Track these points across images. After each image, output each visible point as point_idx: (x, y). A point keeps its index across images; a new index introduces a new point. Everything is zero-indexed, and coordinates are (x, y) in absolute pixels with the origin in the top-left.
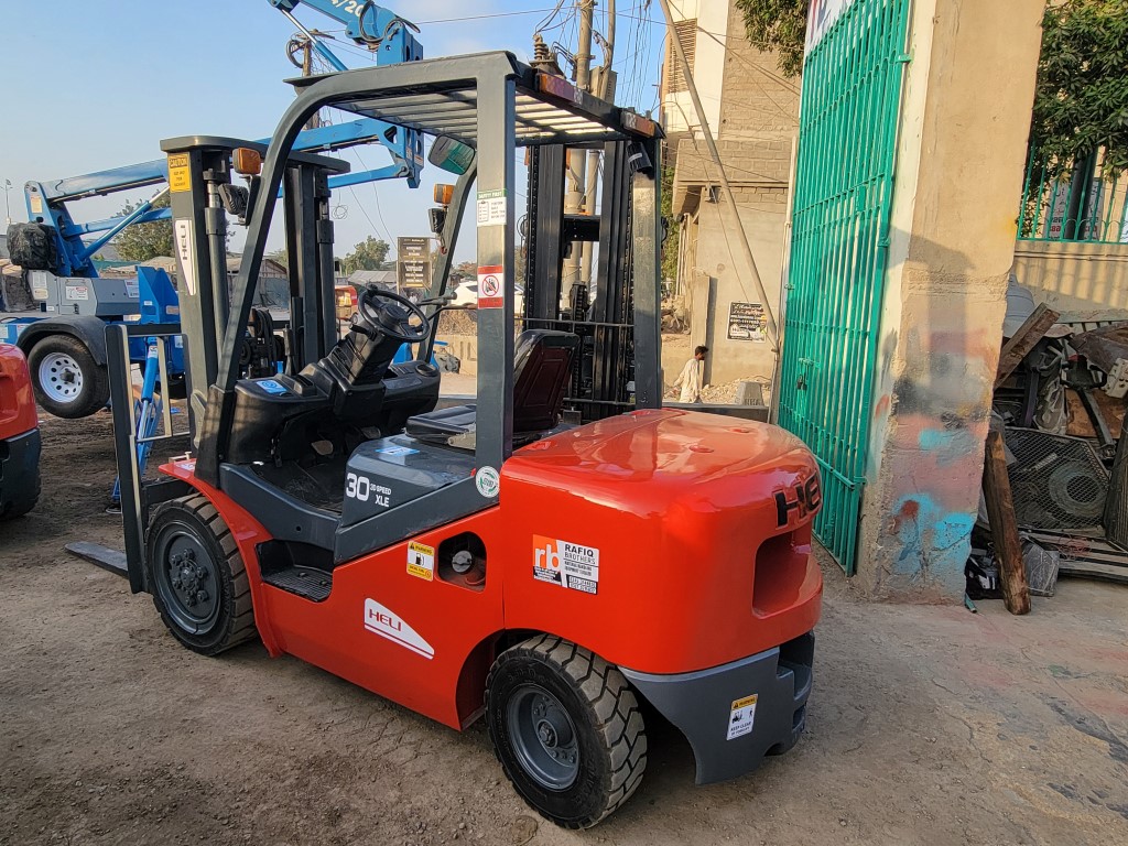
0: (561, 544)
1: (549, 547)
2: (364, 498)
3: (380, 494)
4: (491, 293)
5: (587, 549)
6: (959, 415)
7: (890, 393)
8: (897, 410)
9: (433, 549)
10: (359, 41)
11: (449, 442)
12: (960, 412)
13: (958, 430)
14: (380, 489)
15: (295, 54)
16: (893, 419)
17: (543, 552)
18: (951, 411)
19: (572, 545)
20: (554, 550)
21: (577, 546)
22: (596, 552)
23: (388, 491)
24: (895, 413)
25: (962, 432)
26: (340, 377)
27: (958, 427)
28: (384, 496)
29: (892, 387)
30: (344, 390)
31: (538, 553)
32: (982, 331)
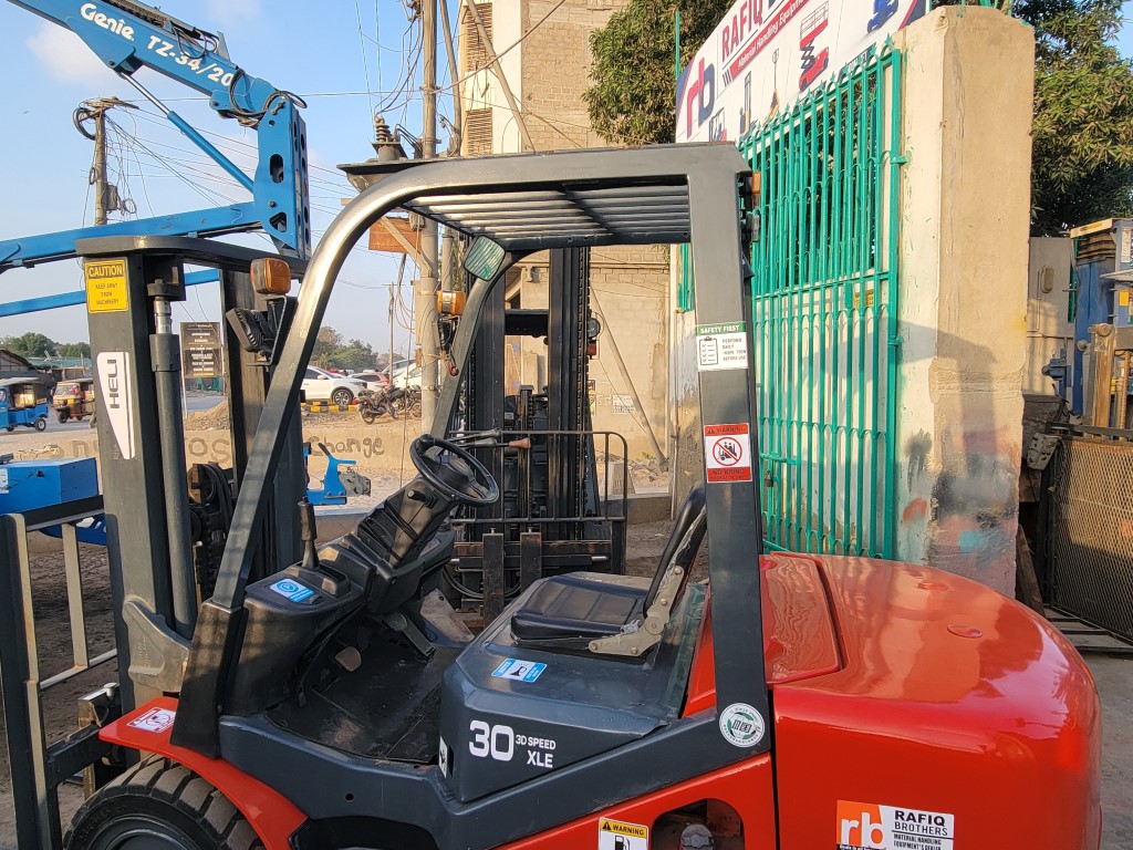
0: (887, 812)
1: (866, 816)
2: (507, 756)
3: (536, 748)
4: (728, 461)
5: (934, 815)
6: (992, 514)
7: (928, 498)
8: (937, 515)
9: (646, 829)
10: (225, 114)
11: (591, 647)
12: (992, 510)
13: (993, 529)
14: (533, 741)
15: (84, 124)
16: (934, 524)
17: (855, 824)
18: (986, 510)
19: (907, 812)
20: (876, 818)
21: (916, 813)
22: (949, 819)
23: (550, 744)
24: (936, 517)
25: (995, 531)
26: (376, 561)
27: (992, 526)
28: (543, 752)
29: (930, 491)
30: (386, 576)
31: (846, 826)
32: (1006, 428)
